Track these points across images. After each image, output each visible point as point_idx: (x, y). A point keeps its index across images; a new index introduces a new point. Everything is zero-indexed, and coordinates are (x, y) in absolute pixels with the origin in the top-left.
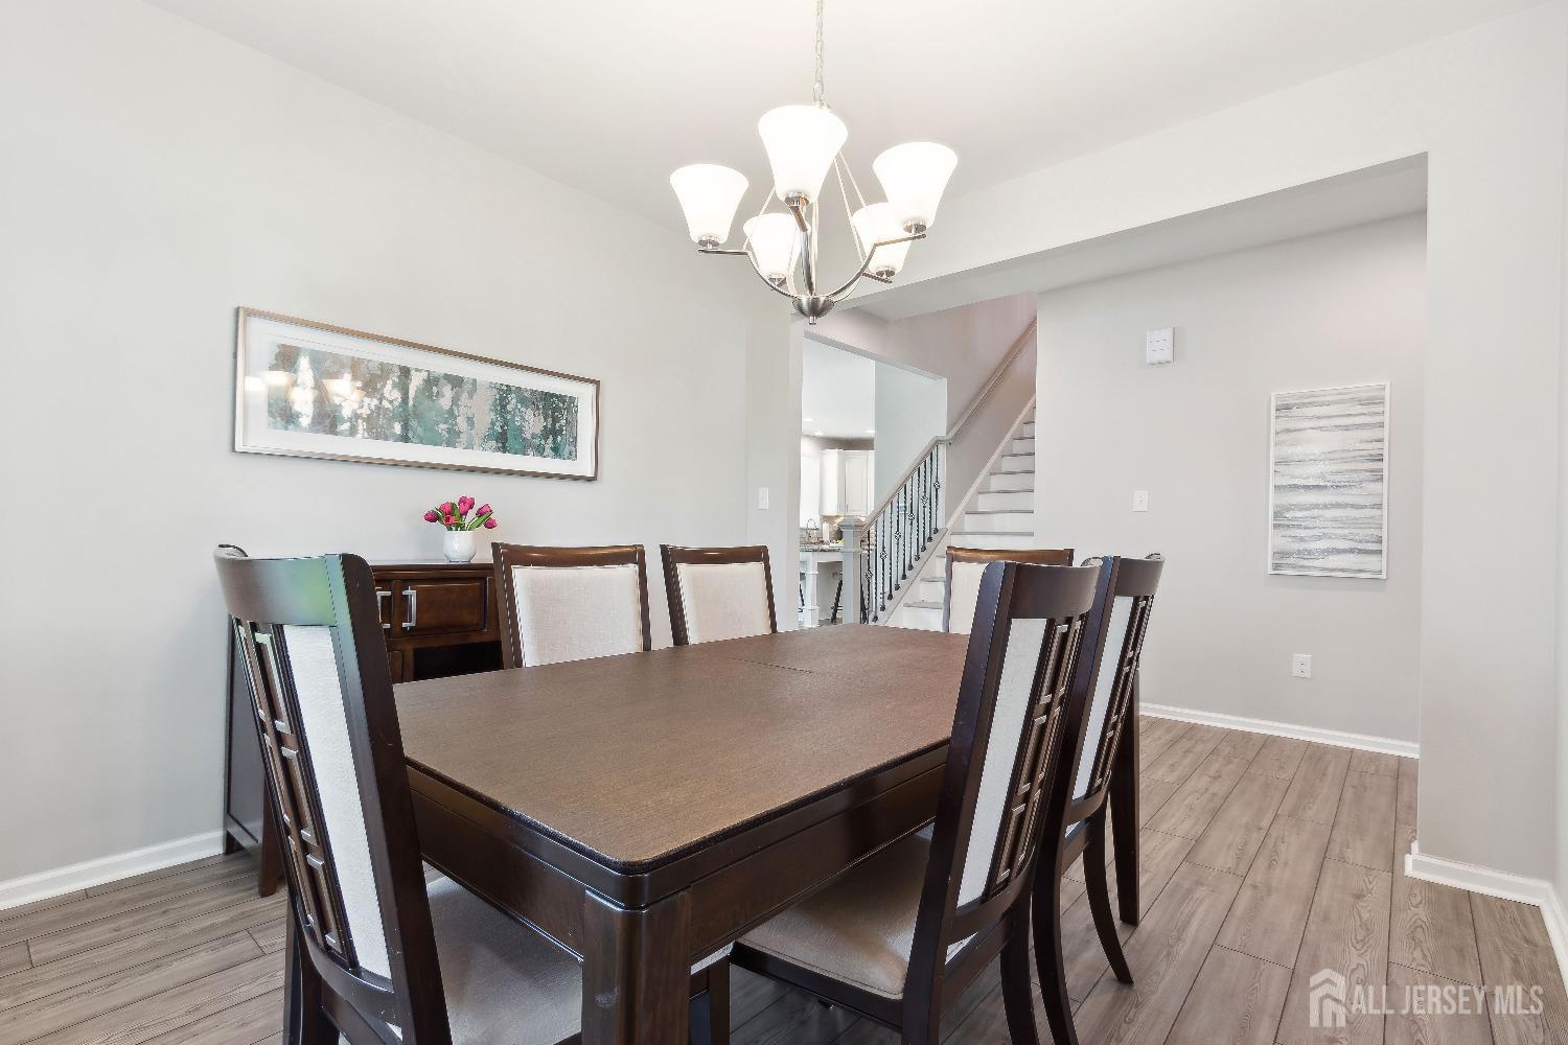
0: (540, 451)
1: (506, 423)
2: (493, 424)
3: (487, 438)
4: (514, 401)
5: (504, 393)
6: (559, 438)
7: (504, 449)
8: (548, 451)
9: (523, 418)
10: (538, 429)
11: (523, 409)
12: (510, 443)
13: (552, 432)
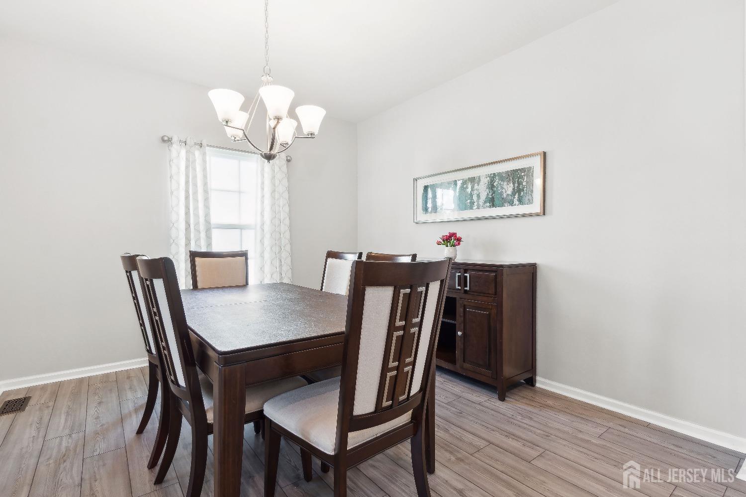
0: (511, 203)
1: (494, 192)
2: (488, 194)
3: (485, 202)
4: (497, 180)
5: (493, 177)
6: (522, 193)
7: (493, 205)
8: (516, 202)
9: (502, 188)
10: (510, 191)
11: (502, 183)
12: (496, 202)
13: (518, 191)
